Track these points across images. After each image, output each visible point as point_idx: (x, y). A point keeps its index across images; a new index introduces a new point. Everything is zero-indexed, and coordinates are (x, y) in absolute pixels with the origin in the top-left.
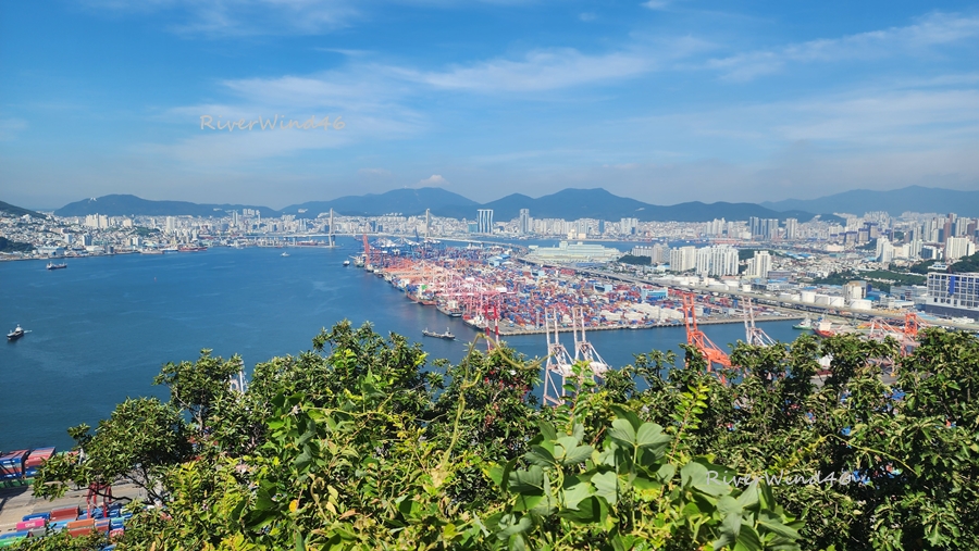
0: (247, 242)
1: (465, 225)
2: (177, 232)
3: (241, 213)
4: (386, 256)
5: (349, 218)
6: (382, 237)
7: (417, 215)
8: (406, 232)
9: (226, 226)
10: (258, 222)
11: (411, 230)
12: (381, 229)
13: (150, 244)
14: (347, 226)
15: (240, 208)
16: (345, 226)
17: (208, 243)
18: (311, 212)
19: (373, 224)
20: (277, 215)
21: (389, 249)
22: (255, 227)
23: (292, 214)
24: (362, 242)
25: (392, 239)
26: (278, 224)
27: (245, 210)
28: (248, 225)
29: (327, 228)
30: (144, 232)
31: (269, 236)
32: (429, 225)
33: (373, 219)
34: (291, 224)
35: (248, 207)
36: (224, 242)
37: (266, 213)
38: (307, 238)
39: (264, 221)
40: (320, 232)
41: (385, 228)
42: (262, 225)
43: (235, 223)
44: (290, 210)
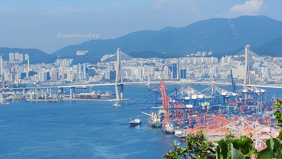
5: (141, 61)
7: (232, 53)
8: (218, 78)
11: (224, 75)
12: (183, 74)
14: (139, 72)
15: (5, 52)
18: (92, 54)
19: (173, 68)
22: (23, 75)
23: (68, 57)
26: (52, 71)
29: (113, 75)
31: (39, 87)
32: (250, 68)
33: (173, 61)
34: (67, 71)
35: (15, 50)
37: (37, 57)
39: (34, 67)
40: (104, 80)
44: (67, 52)
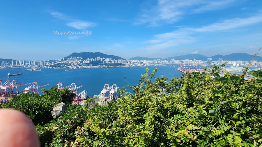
0: (157, 65)
2: (146, 63)
4: (185, 68)
5: (177, 60)
6: (184, 64)
7: (192, 60)
8: (189, 63)
9: (154, 62)
10: (160, 61)
14: (177, 62)
15: (156, 59)
16: (176, 62)
17: (151, 65)
18: (169, 59)
20: (163, 60)
25: (186, 65)
26: (163, 62)
28: (158, 62)
29: (172, 62)
31: (161, 64)
34: (166, 62)
35: (158, 58)
36: (154, 65)
37: (161, 59)
38: (169, 64)
39: (161, 61)
40: (171, 63)
41: (185, 62)
43: (156, 61)
44: (166, 59)
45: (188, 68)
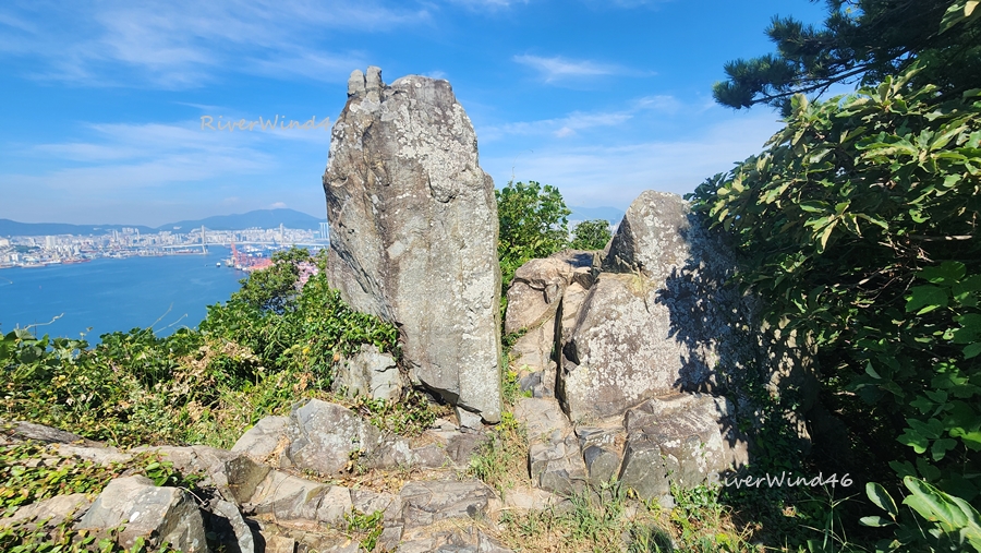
0: (128, 253)
1: (310, 234)
3: (120, 231)
6: (247, 245)
7: (273, 228)
9: (107, 242)
10: (138, 237)
13: (31, 259)
14: (217, 238)
16: (215, 238)
17: (92, 256)
19: (239, 236)
20: (155, 231)
21: (253, 253)
22: (135, 241)
23: (168, 230)
24: (231, 249)
25: (255, 246)
27: (124, 229)
28: (128, 241)
30: (23, 250)
32: (284, 235)
33: (238, 232)
34: (168, 239)
36: (107, 254)
38: (183, 248)
39: (143, 236)
41: (248, 238)
42: (141, 240)
43: (115, 239)
45: (265, 256)
